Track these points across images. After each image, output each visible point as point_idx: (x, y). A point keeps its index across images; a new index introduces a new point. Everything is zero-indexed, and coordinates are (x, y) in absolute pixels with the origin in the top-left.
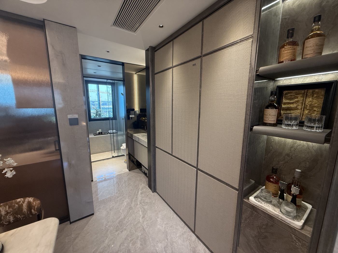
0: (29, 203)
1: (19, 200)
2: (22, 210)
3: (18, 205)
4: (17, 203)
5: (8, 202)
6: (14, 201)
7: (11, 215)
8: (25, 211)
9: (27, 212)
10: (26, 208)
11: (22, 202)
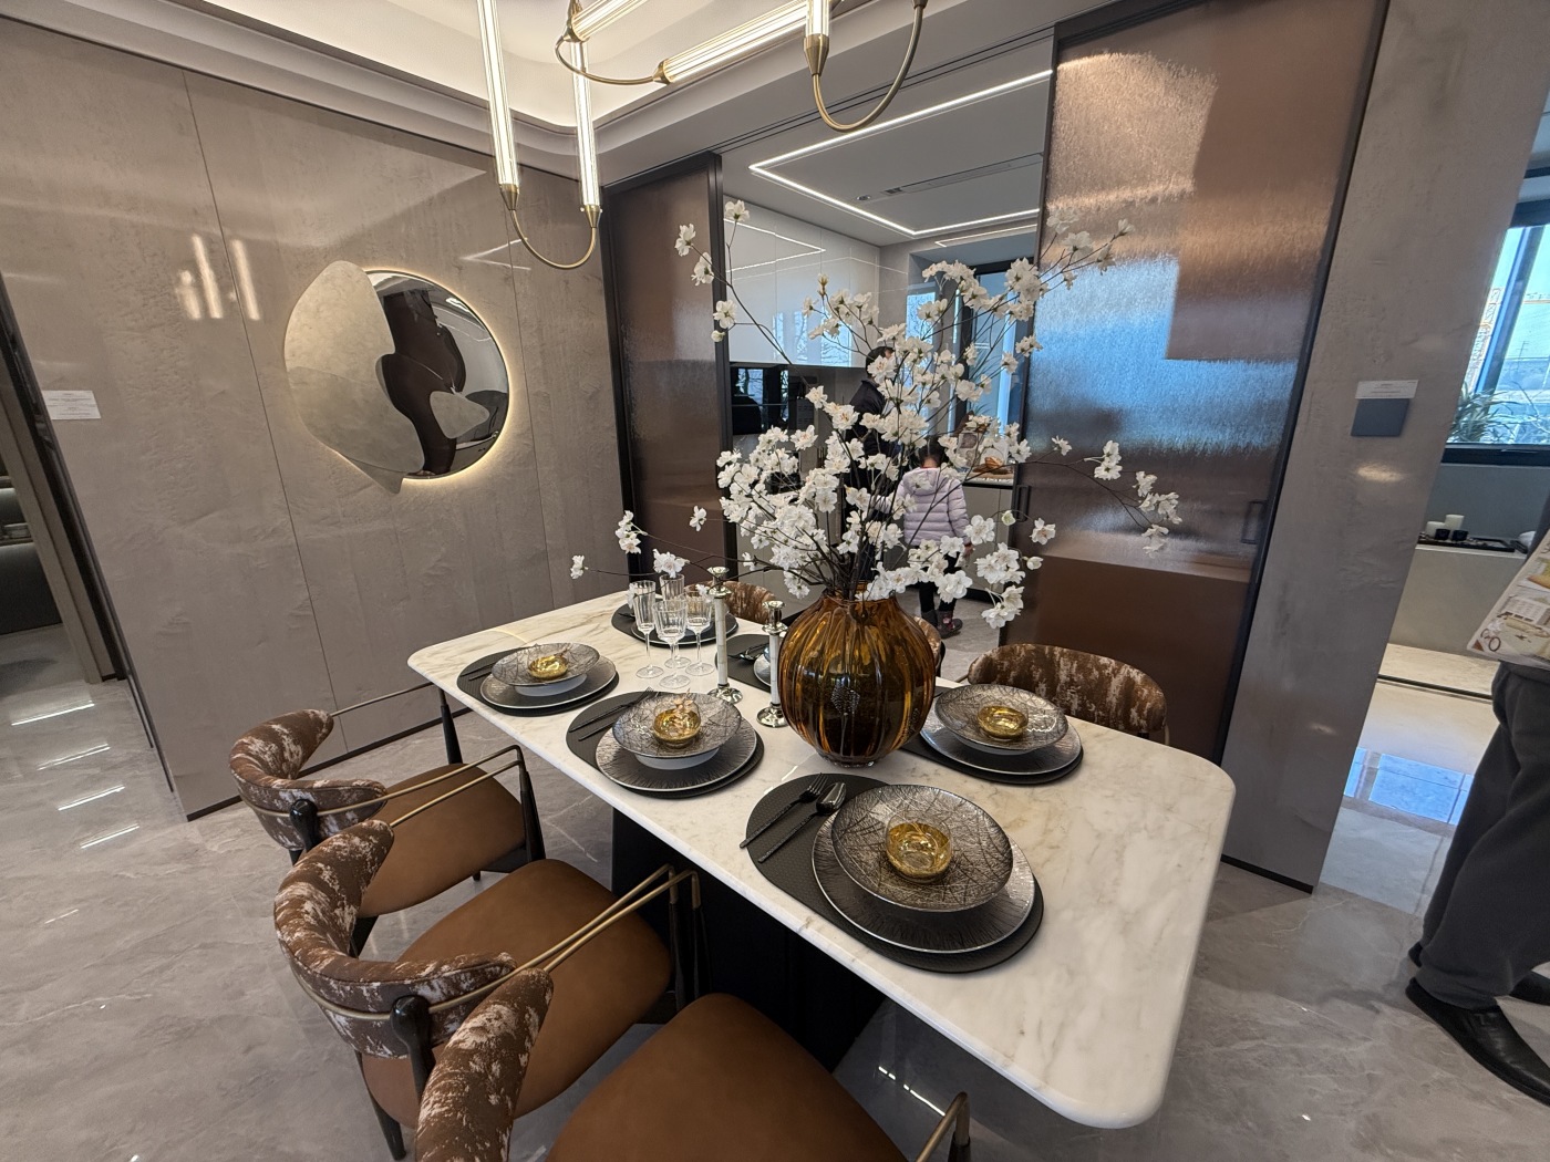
0: (1129, 682)
1: (1104, 660)
2: (1106, 695)
3: (1101, 674)
4: (1101, 668)
5: (1080, 653)
6: (1092, 656)
7: (1078, 691)
8: (1111, 702)
9: (1116, 710)
10: (1117, 693)
11: (1111, 669)
